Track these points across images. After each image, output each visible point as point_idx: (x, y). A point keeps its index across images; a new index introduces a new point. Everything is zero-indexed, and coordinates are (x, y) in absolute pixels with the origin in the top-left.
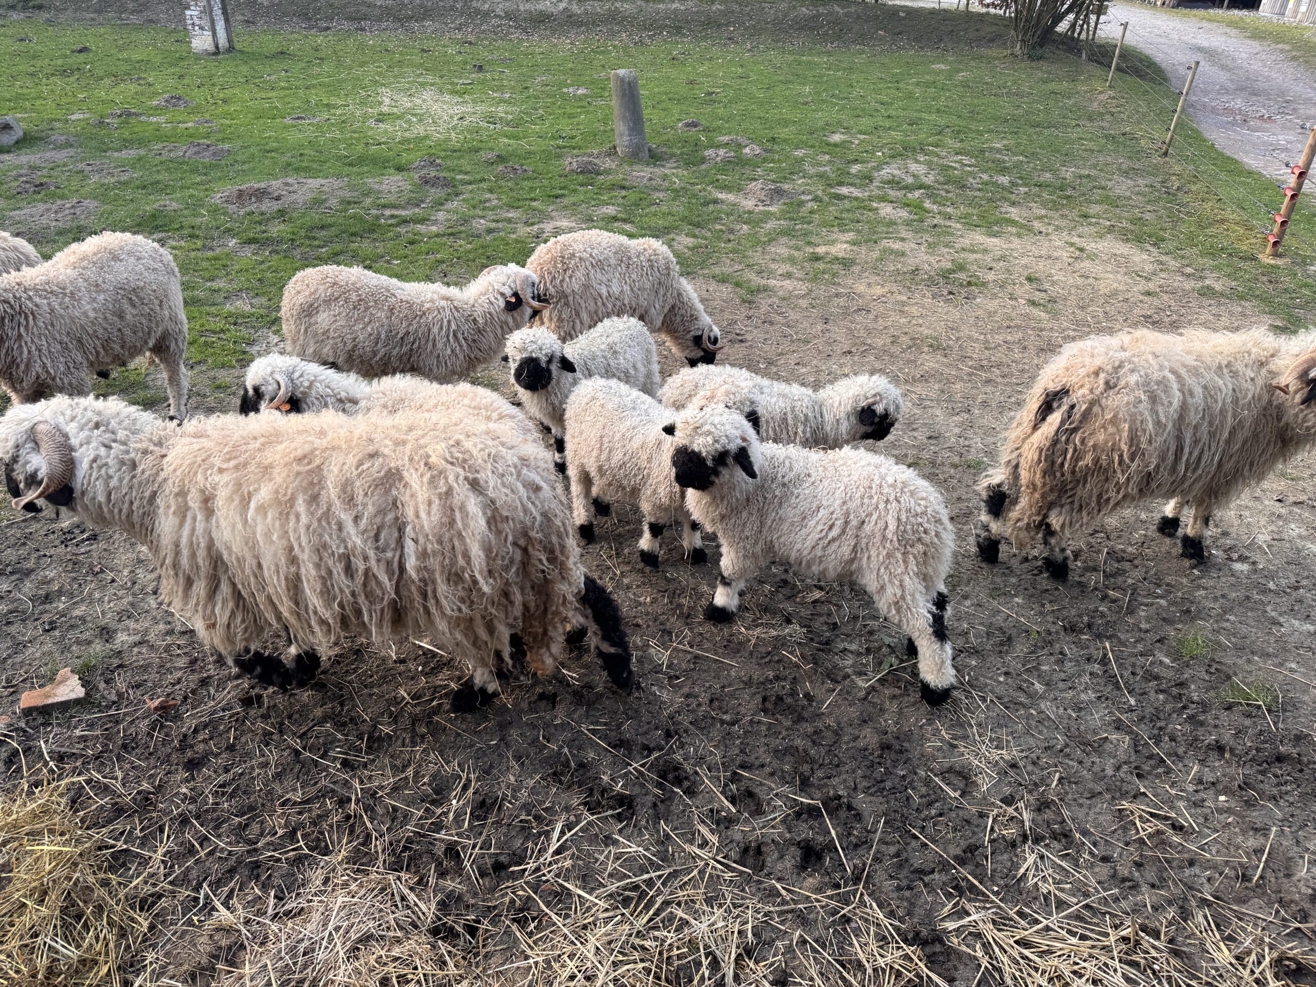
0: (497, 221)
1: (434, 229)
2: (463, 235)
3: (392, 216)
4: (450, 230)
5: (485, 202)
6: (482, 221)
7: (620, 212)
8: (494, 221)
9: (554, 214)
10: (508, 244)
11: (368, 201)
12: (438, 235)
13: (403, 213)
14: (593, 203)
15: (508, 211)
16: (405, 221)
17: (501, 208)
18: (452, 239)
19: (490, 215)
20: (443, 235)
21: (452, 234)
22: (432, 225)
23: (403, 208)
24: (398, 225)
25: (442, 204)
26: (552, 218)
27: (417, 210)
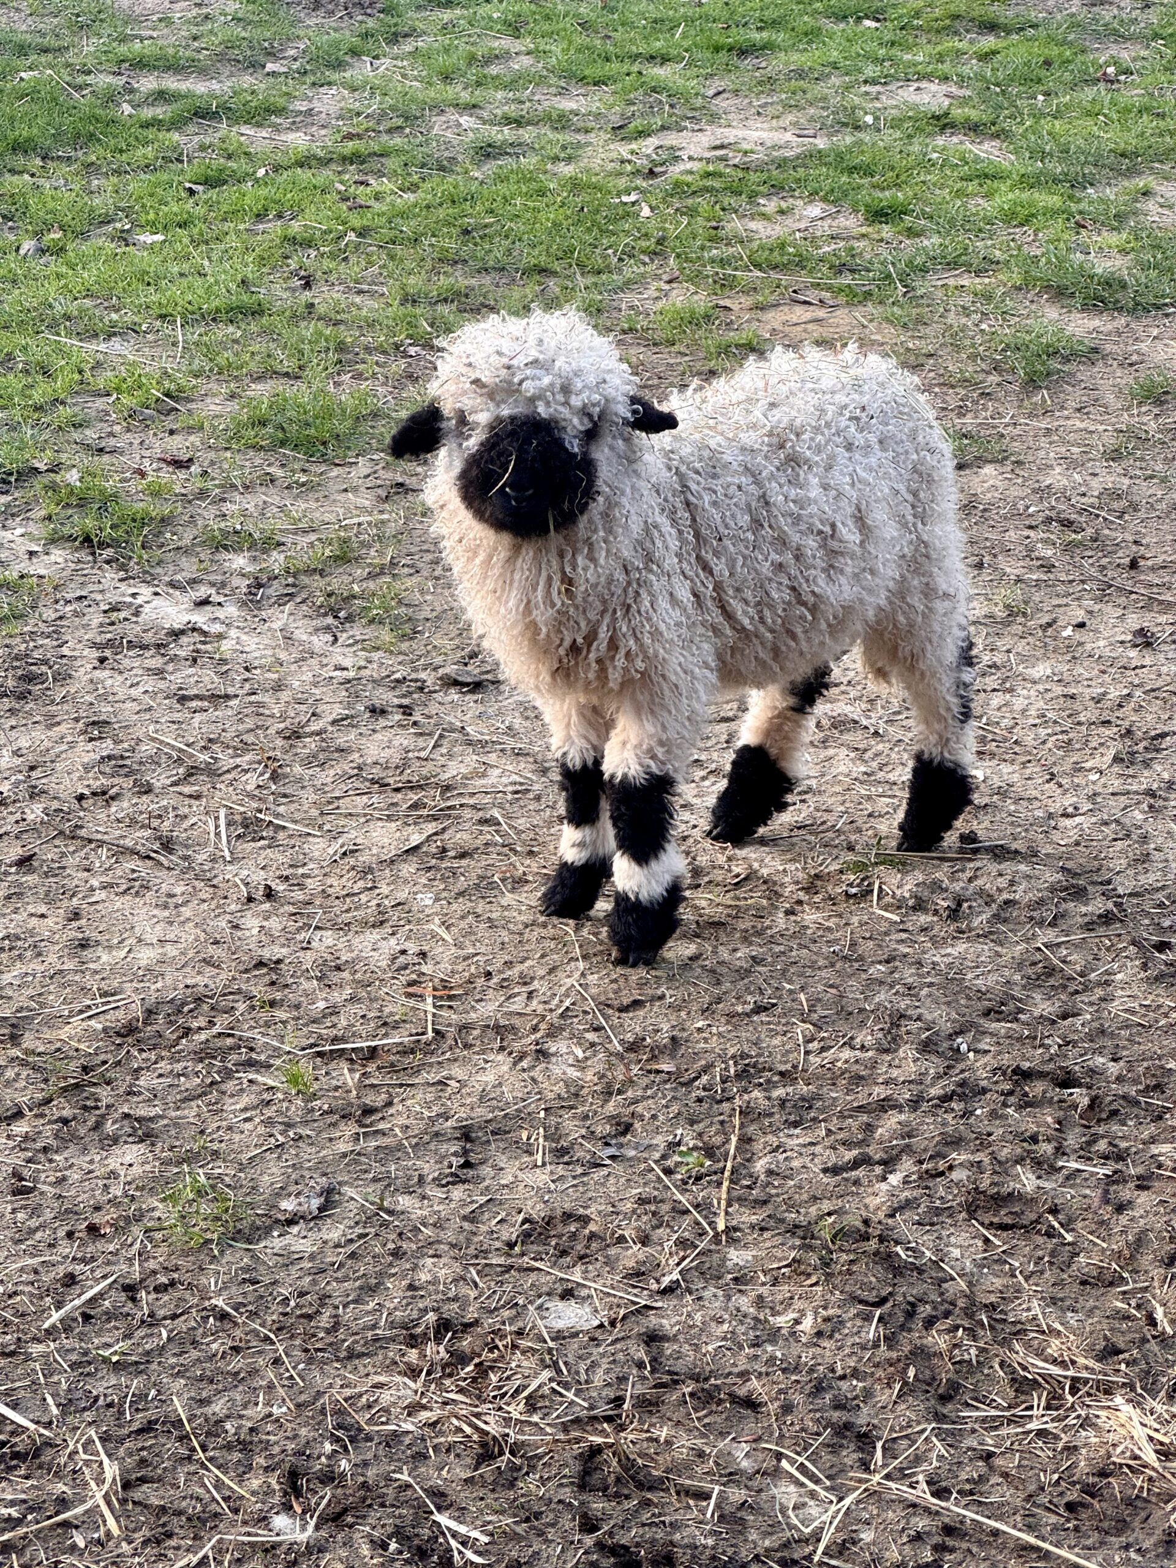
0: (518, 122)
1: (298, 140)
2: (392, 163)
3: (162, 96)
4: (351, 146)
5: (487, 61)
6: (466, 121)
7: (964, 101)
8: (508, 120)
9: (721, 103)
10: (542, 193)
11: (89, 46)
12: (304, 162)
13: (199, 87)
14: (871, 71)
15: (563, 92)
16: (203, 114)
17: (540, 81)
18: (352, 173)
19: (499, 101)
20: (325, 162)
21: (355, 158)
22: (294, 127)
23: (203, 72)
24: (177, 124)
25: (339, 65)
26: (714, 118)
27: (247, 80)
